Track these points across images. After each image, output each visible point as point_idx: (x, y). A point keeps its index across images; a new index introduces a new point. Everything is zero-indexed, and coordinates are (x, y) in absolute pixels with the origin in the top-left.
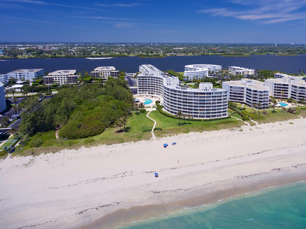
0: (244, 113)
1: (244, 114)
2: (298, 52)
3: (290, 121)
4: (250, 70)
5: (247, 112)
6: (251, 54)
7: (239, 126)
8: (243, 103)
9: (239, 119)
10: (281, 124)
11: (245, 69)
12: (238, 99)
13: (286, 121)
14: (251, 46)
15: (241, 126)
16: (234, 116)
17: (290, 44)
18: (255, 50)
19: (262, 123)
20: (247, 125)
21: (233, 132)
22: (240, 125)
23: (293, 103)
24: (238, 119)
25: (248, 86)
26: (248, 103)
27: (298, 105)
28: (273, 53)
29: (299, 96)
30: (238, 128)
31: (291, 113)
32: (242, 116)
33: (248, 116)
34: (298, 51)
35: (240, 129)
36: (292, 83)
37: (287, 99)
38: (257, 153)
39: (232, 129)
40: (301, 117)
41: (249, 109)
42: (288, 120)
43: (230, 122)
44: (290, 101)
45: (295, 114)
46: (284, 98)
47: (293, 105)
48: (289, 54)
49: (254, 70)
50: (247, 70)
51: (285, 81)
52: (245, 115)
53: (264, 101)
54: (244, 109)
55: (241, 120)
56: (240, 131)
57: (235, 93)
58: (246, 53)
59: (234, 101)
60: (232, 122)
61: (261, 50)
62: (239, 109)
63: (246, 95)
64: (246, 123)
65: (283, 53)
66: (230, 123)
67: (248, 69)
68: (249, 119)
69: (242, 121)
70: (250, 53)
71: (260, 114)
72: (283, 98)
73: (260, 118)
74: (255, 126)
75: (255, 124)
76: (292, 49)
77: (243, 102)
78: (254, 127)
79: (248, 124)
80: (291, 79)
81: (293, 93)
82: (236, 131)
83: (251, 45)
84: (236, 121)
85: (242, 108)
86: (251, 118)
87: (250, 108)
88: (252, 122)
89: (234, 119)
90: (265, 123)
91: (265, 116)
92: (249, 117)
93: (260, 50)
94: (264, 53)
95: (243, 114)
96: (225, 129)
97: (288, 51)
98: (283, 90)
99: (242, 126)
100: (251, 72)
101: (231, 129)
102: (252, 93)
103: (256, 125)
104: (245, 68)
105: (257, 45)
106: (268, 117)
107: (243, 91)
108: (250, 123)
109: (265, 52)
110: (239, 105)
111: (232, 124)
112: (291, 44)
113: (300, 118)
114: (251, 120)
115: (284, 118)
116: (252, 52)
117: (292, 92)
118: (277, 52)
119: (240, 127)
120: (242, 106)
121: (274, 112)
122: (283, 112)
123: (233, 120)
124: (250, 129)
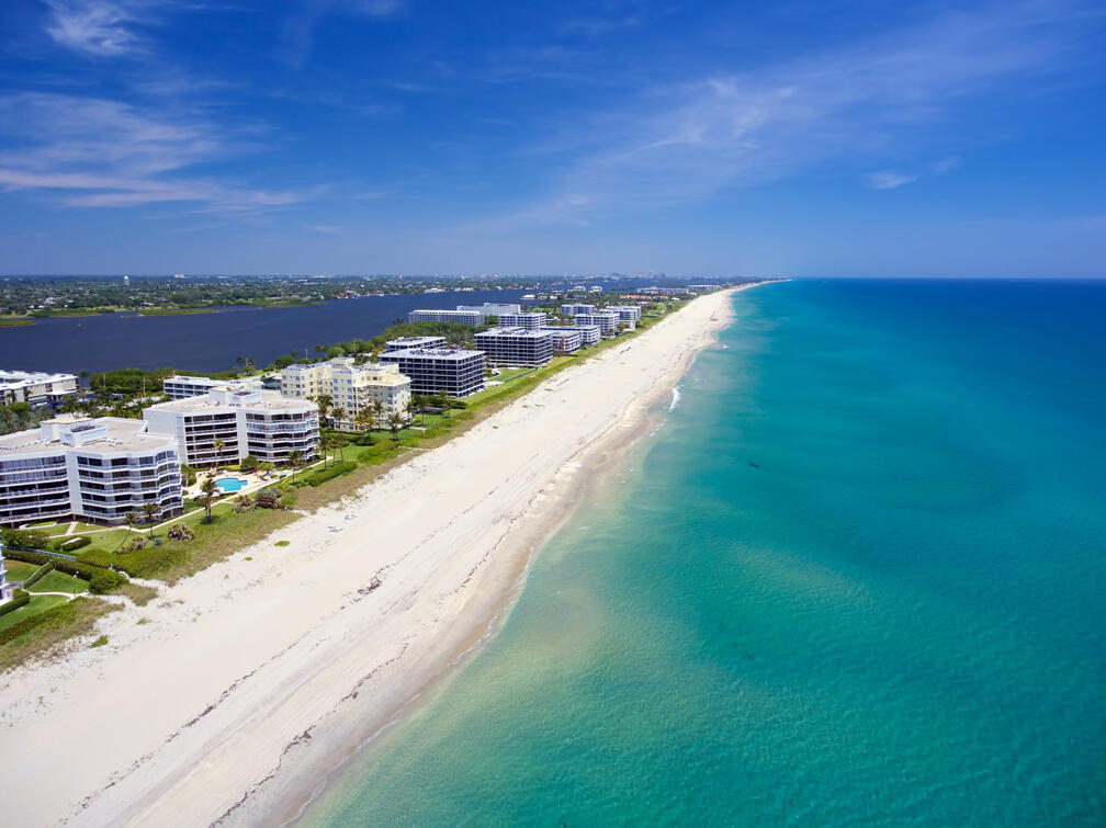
0: (92, 559)
1: (92, 564)
2: (211, 302)
3: (276, 536)
4: (57, 377)
5: (101, 553)
6: (36, 316)
7: (87, 627)
8: (70, 518)
9: (74, 592)
10: (249, 559)
11: (33, 376)
12: (44, 509)
13: (262, 543)
14: (24, 286)
15: (95, 621)
16: (46, 588)
17: (173, 278)
18: (47, 301)
19: (182, 576)
20: (120, 608)
21: (64, 662)
22: (87, 623)
23: (260, 473)
24: (72, 597)
25: (81, 445)
26: (95, 515)
27: (279, 473)
28: (123, 309)
29: (276, 446)
30: (83, 638)
31: (270, 507)
32: (85, 576)
33: (114, 568)
34: (207, 297)
35: (93, 640)
36: (243, 407)
37: (236, 462)
38: (206, 713)
39: (55, 654)
40: (303, 512)
41: (106, 539)
42: (270, 536)
43: (34, 622)
44: (250, 467)
45: (281, 507)
46: (228, 461)
47: (262, 478)
48: (181, 308)
49: (72, 377)
50: (41, 378)
51: (218, 404)
52: (100, 567)
53: (164, 492)
54: (86, 542)
55: (84, 594)
56: (94, 645)
57: (22, 488)
58: (14, 313)
59: (23, 523)
60: (43, 621)
61: (75, 299)
62: (57, 549)
63: (81, 483)
64: (114, 599)
65: (160, 308)
66: (38, 628)
67: (44, 374)
68: (121, 582)
69: (92, 597)
70: (29, 312)
71: (158, 544)
72: (222, 463)
73: (167, 559)
74: (156, 600)
75: (152, 594)
76: (186, 293)
77: (71, 516)
78: (152, 604)
79: (123, 605)
80: (241, 394)
81: (256, 440)
82: (77, 655)
83: (24, 282)
84: (64, 607)
85: (73, 541)
86: (131, 571)
87: (109, 533)
88: (140, 587)
89: (50, 600)
90: (191, 575)
91: (182, 546)
92: (117, 569)
93: (69, 298)
94: (89, 309)
95: (87, 569)
96: (19, 668)
97: (176, 300)
98: (218, 436)
99: (101, 621)
100: (62, 384)
101: (48, 654)
102: (108, 470)
103: (157, 593)
104: (29, 371)
105: (52, 282)
106: (198, 548)
107: (64, 473)
108: (132, 594)
109: (92, 307)
110: (53, 532)
111: (44, 628)
112: (177, 276)
113: (302, 516)
114: (132, 581)
115: (251, 532)
116: (36, 307)
117: (250, 435)
118: (137, 303)
119: (91, 628)
120: (69, 533)
121: (209, 520)
122: (241, 514)
123: (42, 608)
124: (142, 622)
